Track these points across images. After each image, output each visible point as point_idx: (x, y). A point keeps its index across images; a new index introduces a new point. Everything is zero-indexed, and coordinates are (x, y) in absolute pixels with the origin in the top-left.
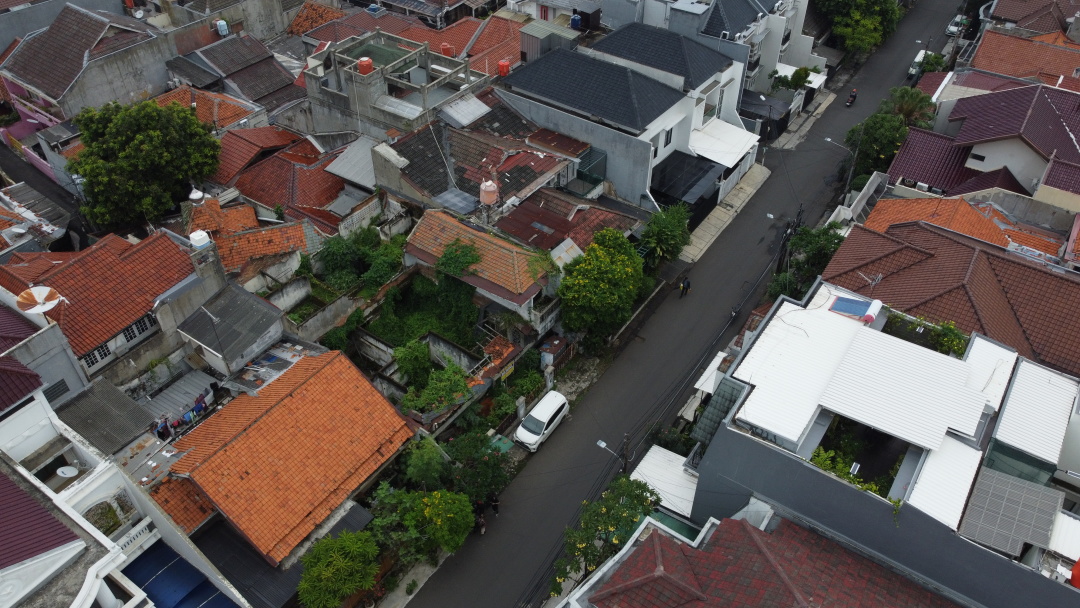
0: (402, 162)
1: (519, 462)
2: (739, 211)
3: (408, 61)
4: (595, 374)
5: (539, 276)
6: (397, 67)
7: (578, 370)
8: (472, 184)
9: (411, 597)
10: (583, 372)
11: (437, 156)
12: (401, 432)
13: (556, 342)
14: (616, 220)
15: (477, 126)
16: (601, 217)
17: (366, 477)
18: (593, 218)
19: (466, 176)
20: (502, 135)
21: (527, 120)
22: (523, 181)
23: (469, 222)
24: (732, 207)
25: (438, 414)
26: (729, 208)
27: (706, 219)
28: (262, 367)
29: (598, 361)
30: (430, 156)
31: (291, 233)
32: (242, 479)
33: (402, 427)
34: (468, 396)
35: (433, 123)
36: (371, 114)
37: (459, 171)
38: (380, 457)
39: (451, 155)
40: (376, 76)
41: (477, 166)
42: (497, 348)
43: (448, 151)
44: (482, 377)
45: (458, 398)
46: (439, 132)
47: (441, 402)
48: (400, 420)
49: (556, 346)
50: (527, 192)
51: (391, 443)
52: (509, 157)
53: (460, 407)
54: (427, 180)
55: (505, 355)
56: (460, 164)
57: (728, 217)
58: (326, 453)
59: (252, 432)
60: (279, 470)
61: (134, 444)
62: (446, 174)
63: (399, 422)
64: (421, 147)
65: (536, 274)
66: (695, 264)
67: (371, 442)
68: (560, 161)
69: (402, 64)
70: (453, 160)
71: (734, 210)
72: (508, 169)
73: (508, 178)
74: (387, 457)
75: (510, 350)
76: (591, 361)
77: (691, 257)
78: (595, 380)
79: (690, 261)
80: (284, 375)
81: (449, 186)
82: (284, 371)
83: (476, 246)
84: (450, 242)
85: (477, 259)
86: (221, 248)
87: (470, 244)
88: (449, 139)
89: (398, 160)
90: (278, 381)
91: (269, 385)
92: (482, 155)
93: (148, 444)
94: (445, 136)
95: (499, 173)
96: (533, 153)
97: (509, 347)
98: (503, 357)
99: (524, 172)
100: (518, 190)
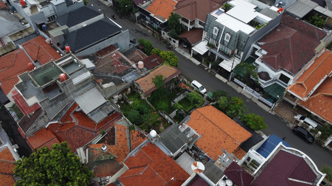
8: (123, 72)
11: (106, 77)
19: (118, 73)
22: (125, 61)
23: (143, 75)
28: (186, 136)
31: (119, 128)
36: (75, 89)
37: (115, 74)
39: (106, 74)
41: (117, 69)
42: (182, 86)
43: (104, 74)
46: (94, 73)
56: (112, 73)
61: (219, 167)
62: (114, 78)
68: (118, 52)
70: (109, 74)
73: (125, 64)
80: (194, 129)
81: (120, 79)
82: (191, 129)
83: (157, 75)
84: (152, 81)
85: (162, 76)
86: (120, 151)
87: (155, 76)
88: (99, 72)
89: (111, 84)
90: (196, 130)
91: (197, 132)
92: (113, 66)
93: (219, 162)
94: (97, 73)
95: (122, 64)
96: (114, 56)
97: (182, 84)
98: (185, 86)
99: (122, 60)
100: (129, 63)
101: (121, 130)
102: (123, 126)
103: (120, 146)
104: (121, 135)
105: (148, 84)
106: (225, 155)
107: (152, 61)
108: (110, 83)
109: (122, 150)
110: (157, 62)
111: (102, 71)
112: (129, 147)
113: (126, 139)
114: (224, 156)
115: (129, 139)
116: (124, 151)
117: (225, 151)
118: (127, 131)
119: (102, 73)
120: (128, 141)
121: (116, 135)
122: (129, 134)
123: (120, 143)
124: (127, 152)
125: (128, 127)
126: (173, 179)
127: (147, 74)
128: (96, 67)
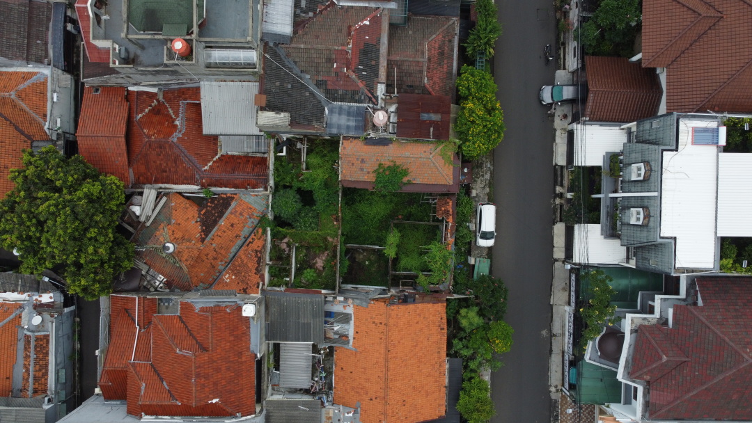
5: (452, 157)
8: (340, 92)
11: (294, 82)
14: (445, 37)
19: (330, 87)
22: (373, 63)
23: (373, 138)
25: (449, 282)
28: (332, 324)
30: (290, 86)
31: (239, 209)
32: (405, 405)
33: (440, 306)
35: (265, 51)
37: (319, 84)
39: (302, 72)
41: (333, 75)
42: (443, 209)
43: (297, 70)
44: (451, 237)
45: (450, 262)
46: (275, 55)
47: (445, 274)
50: (383, 71)
51: (442, 319)
55: (451, 210)
56: (316, 78)
60: (414, 384)
61: (323, 419)
62: (312, 94)
64: (277, 84)
67: (435, 329)
68: (382, 15)
70: (308, 76)
72: (358, 61)
73: (364, 70)
74: (446, 327)
75: (450, 204)
80: (356, 326)
81: (323, 103)
82: (352, 322)
83: (397, 164)
84: (375, 168)
85: (405, 173)
86: (207, 255)
87: (392, 164)
88: (288, 55)
89: (281, 119)
90: (357, 332)
91: (354, 338)
92: (330, 61)
93: (331, 415)
94: (282, 56)
95: (354, 71)
96: (361, 26)
97: (448, 203)
98: (451, 213)
99: (368, 53)
100: (377, 75)
101: (241, 214)
102: (251, 208)
103: (214, 245)
104: (232, 225)
105: (362, 170)
106: (351, 415)
107: (425, 116)
108: (282, 115)
109: (212, 254)
110: (432, 130)
111: (297, 60)
112: (231, 256)
113: (236, 237)
114: (348, 413)
115: (244, 240)
116: (215, 259)
117: (359, 409)
118: (252, 222)
119: (295, 63)
120: (239, 242)
121: (222, 222)
122: (251, 229)
123: (217, 240)
124: (220, 263)
125: (262, 213)
126: (214, 401)
127: (383, 142)
128: (291, 39)
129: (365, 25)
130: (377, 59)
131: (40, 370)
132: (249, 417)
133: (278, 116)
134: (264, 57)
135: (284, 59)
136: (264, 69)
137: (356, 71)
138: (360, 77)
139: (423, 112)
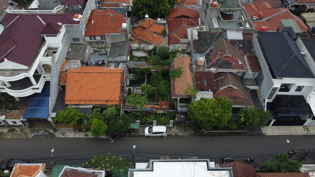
0: (197, 38)
1: (140, 135)
2: (309, 134)
3: (231, 10)
4: (187, 135)
5: (188, 94)
6: (225, 10)
7: (184, 129)
8: (209, 57)
9: (85, 137)
10: (185, 131)
11: (210, 43)
12: (117, 102)
13: (182, 116)
14: (243, 99)
15: (233, 42)
16: (238, 95)
17: (98, 104)
18: (235, 93)
19: (211, 54)
20: (239, 49)
21: (254, 50)
22: (224, 66)
23: (193, 66)
24: (308, 131)
25: (129, 106)
26: (306, 130)
27: (290, 127)
28: (114, 64)
29: (193, 132)
30: (208, 41)
31: (160, 39)
32: (75, 82)
33: (117, 101)
34: (141, 108)
35: (219, 33)
37: (211, 51)
38: (106, 103)
39: (215, 45)
40: (215, 9)
41: (216, 53)
43: (215, 43)
44: (150, 107)
45: (138, 106)
47: (133, 103)
48: (119, 99)
49: (181, 117)
50: (221, 70)
51: (112, 102)
52: (227, 57)
53: (136, 109)
54: (199, 48)
55: (163, 107)
56: (213, 49)
57: (301, 132)
58: (96, 91)
59: (86, 74)
60: (84, 87)
61: (76, 60)
62: (207, 49)
63: (118, 99)
64: (208, 37)
65: (187, 93)
66: (264, 135)
67: (107, 98)
68: (245, 69)
69: (228, 10)
70: (213, 47)
71: (307, 132)
72: (223, 60)
73: (220, 62)
74: (107, 104)
75: (166, 107)
76: (191, 130)
77: (266, 132)
78: (185, 136)
79: (264, 133)
80: (113, 69)
81: (204, 53)
82: (115, 68)
83: (183, 73)
84: (180, 67)
85: (179, 77)
86: (144, 33)
87: (182, 71)
88: (220, 40)
90: (110, 69)
91: (108, 69)
92: (221, 51)
93: (77, 62)
94: (219, 39)
95: (219, 59)
96: (238, 60)
97: (166, 106)
98: (161, 107)
99: (227, 64)
100: (219, 68)
101: (159, 40)
103: (147, 34)
104: (154, 38)
106: (76, 67)
107: (205, 81)
108: (197, 37)
110: (199, 82)
111: (219, 42)
116: (142, 35)
119: (218, 42)
121: (155, 35)
126: (93, 21)
127: (191, 70)
128: (226, 40)
129: (239, 62)
130: (226, 68)
131: (109, 5)
132: (84, 33)
133: (196, 36)
134: (217, 33)
135: (218, 39)
136: (213, 33)
137: (219, 60)
138: (217, 61)
139: (207, 80)
